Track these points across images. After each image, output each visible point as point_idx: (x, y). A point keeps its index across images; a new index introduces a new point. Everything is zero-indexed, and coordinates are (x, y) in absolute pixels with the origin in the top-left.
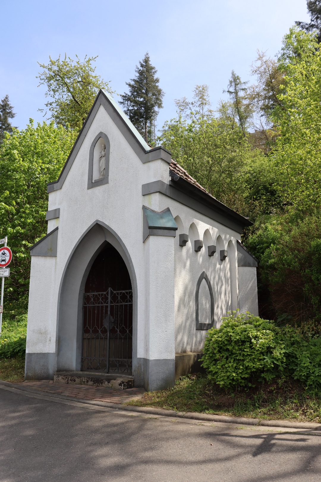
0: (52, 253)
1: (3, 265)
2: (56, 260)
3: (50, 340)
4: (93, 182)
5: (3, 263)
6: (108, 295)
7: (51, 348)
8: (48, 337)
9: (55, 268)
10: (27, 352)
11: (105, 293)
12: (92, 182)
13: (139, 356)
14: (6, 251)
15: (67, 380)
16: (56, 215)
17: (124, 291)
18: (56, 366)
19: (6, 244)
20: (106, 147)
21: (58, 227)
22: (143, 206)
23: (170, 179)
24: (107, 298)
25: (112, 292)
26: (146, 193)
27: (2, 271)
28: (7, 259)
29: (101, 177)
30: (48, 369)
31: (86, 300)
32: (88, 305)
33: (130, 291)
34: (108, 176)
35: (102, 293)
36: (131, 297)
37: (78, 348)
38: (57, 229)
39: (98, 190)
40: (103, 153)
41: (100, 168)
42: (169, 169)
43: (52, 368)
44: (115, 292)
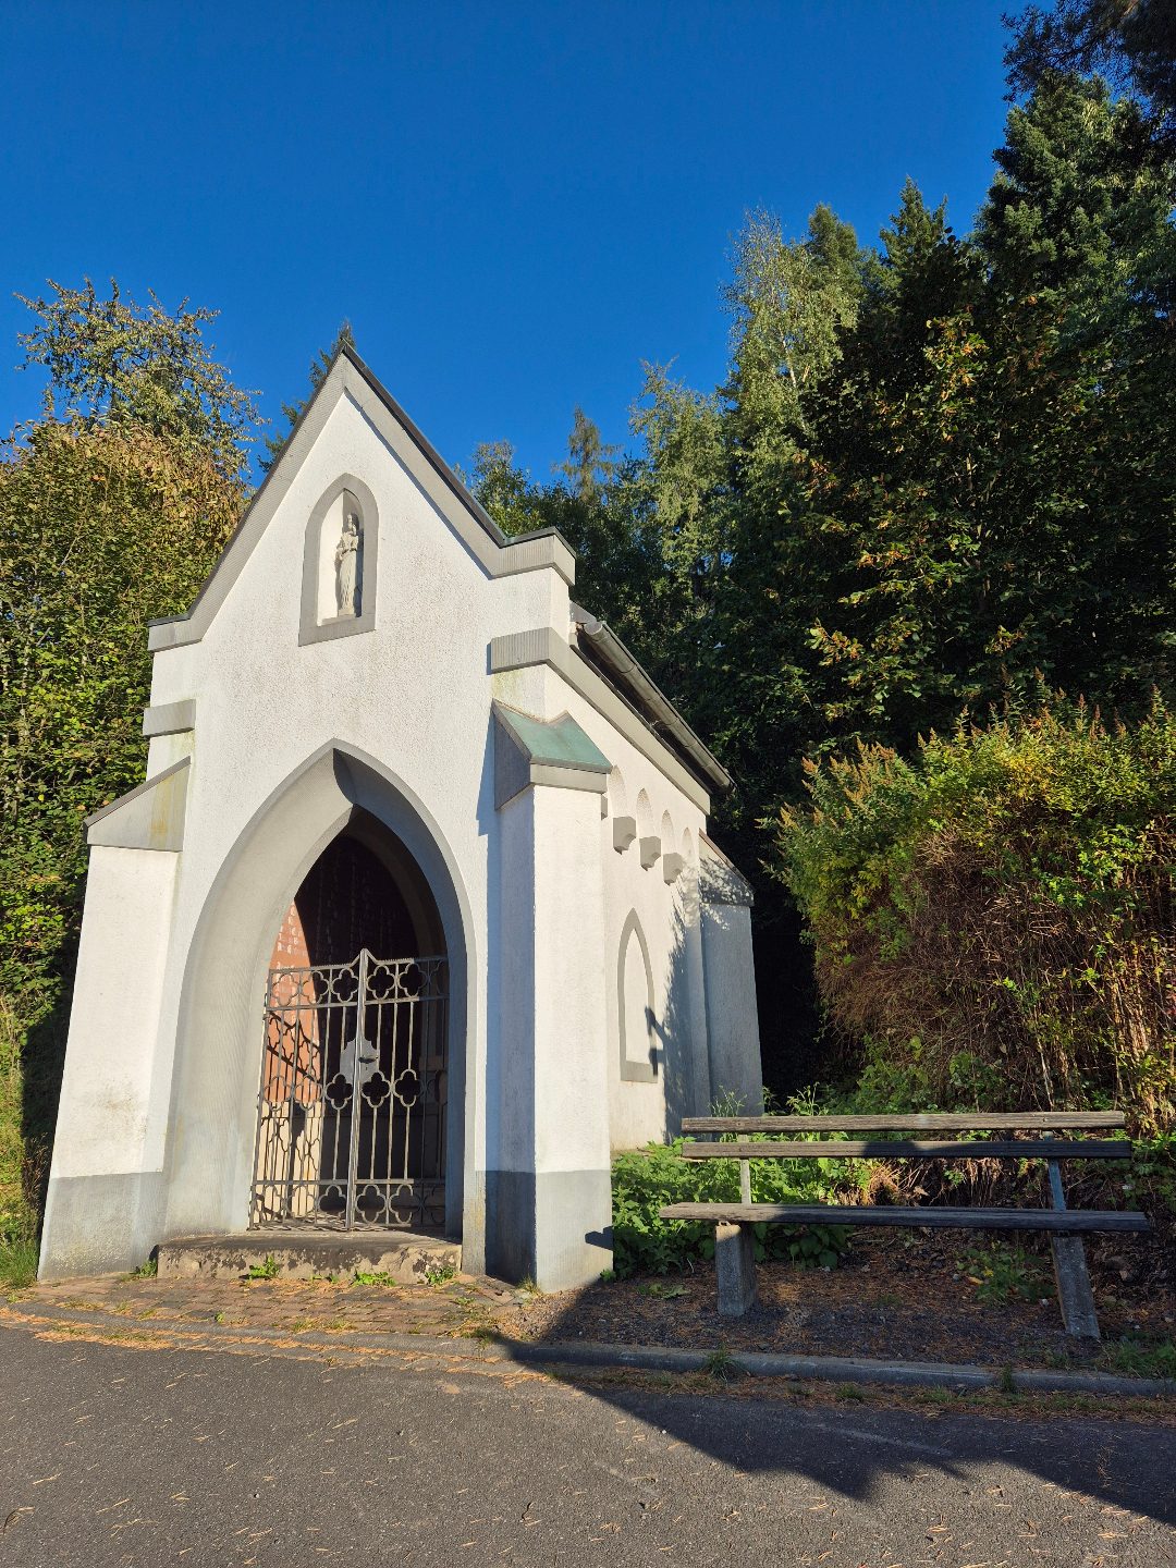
0: (165, 837)
2: (180, 860)
3: (144, 1129)
4: (318, 625)
6: (358, 974)
8: (139, 1119)
9: (177, 889)
11: (347, 967)
12: (314, 626)
16: (182, 721)
18: (163, 1218)
21: (187, 757)
22: (496, 702)
23: (574, 630)
24: (355, 984)
26: (501, 666)
29: (347, 612)
33: (437, 958)
34: (374, 607)
35: (337, 967)
36: (439, 977)
37: (243, 1150)
38: (185, 763)
39: (336, 651)
40: (352, 539)
41: (340, 585)
42: (568, 600)
44: (381, 963)
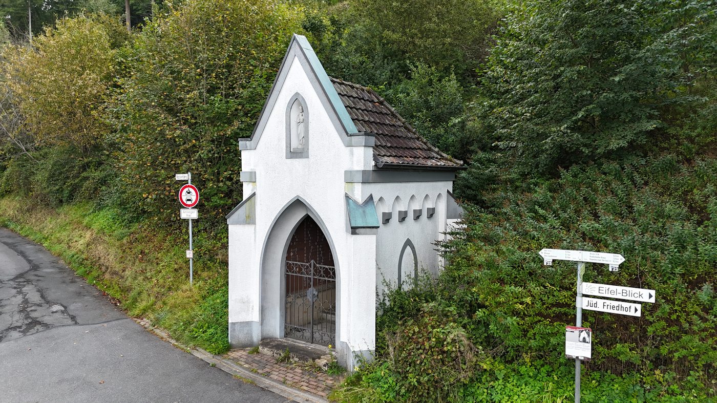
0: (250, 220)
1: (189, 205)
2: (255, 227)
3: (253, 309)
4: (292, 151)
5: (189, 203)
6: (311, 267)
7: (254, 316)
8: (251, 306)
9: (255, 237)
10: (230, 321)
11: (307, 264)
12: (290, 151)
13: (342, 340)
14: (191, 190)
15: (272, 352)
16: (253, 179)
17: (327, 267)
18: (260, 335)
19: (189, 182)
20: (304, 110)
21: (255, 193)
22: (346, 194)
23: (374, 165)
24: (310, 270)
25: (315, 266)
26: (349, 181)
27: (189, 212)
28: (194, 199)
29: (300, 147)
30: (252, 337)
31: (288, 267)
32: (290, 274)
33: (333, 267)
34: (308, 149)
35: (305, 264)
36: (334, 273)
37: (281, 315)
38: (254, 194)
39: (297, 163)
40: (302, 118)
41: (298, 135)
42: (373, 153)
43: (256, 337)
44: (318, 265)
